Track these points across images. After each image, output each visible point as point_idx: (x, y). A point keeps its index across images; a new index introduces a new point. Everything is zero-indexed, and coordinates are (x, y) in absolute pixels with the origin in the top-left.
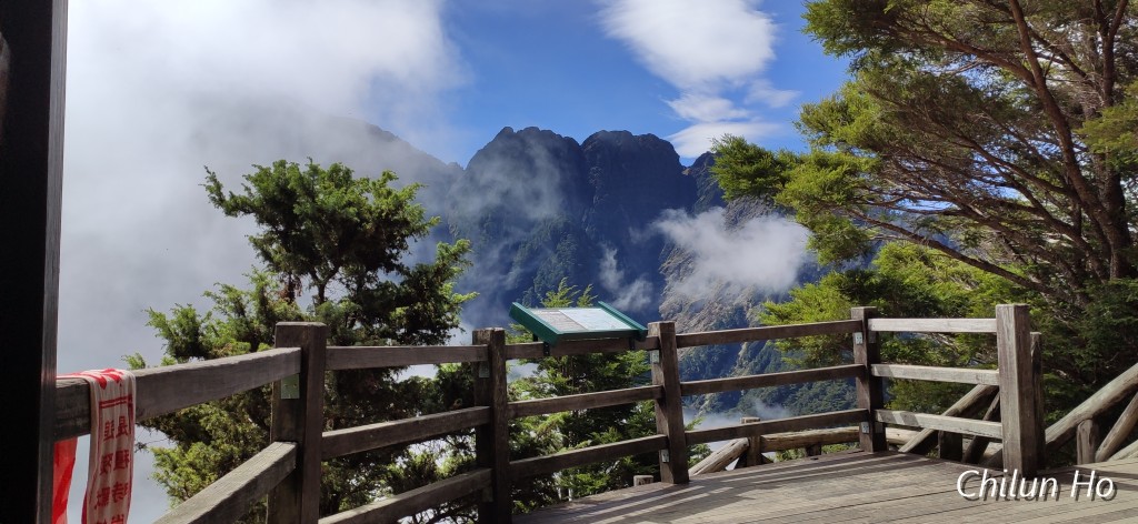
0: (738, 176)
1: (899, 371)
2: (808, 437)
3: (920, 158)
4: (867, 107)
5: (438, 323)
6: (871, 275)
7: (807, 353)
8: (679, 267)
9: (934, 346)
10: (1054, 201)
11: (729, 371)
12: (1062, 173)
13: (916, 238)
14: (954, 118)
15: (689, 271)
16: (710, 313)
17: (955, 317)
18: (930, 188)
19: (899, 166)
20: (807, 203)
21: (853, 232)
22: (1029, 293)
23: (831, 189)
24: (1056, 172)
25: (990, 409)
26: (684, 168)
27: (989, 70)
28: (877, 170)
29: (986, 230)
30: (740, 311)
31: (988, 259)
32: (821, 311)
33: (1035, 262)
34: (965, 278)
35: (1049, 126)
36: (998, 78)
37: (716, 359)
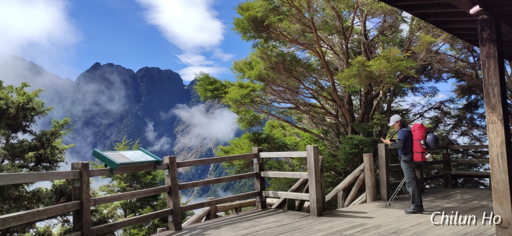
0: (206, 90)
1: (271, 174)
2: (236, 205)
3: (280, 86)
4: (259, 63)
5: (52, 160)
6: (262, 134)
7: (237, 168)
8: (183, 130)
9: (286, 163)
10: (329, 104)
11: (205, 177)
12: (331, 93)
13: (279, 118)
14: (292, 70)
15: (188, 133)
16: (197, 151)
17: (294, 151)
18: (284, 98)
19: (272, 89)
20: (235, 103)
21: (254, 116)
22: (321, 141)
23: (245, 97)
24: (329, 93)
25: (305, 188)
26: (185, 86)
27: (305, 52)
28: (263, 90)
29: (305, 116)
30: (210, 150)
31: (306, 127)
32: (242, 149)
33: (322, 128)
34: (298, 135)
35: (327, 75)
36: (308, 55)
37: (199, 172)
